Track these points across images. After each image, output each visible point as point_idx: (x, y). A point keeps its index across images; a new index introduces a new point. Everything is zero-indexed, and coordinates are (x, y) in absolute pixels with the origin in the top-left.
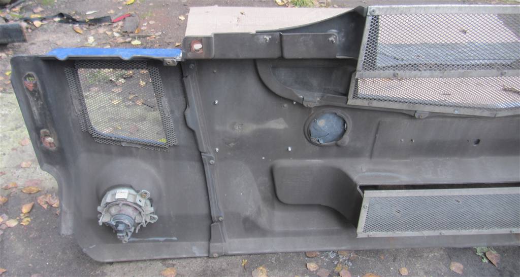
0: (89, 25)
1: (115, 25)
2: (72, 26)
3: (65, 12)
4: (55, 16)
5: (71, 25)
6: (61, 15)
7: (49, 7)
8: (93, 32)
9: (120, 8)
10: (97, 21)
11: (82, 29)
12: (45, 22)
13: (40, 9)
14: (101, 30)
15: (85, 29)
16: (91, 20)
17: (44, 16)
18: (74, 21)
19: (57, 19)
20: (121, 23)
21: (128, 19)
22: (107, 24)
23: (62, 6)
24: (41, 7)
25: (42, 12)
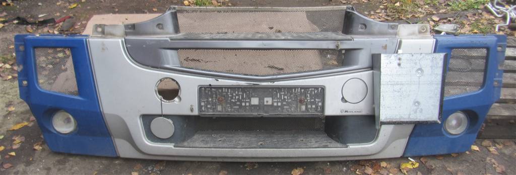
0: (38, 26)
1: (57, 25)
2: (26, 28)
3: (23, 15)
4: (14, 20)
5: (25, 26)
6: (18, 18)
7: (12, 12)
8: (40, 31)
9: (65, 11)
10: (44, 23)
11: (32, 29)
12: (6, 24)
13: (5, 14)
14: (46, 30)
15: (34, 29)
16: (39, 22)
17: (7, 19)
18: (28, 23)
19: (16, 22)
20: (61, 24)
21: (67, 20)
22: (51, 24)
23: (22, 11)
24: (6, 12)
25: (6, 16)
